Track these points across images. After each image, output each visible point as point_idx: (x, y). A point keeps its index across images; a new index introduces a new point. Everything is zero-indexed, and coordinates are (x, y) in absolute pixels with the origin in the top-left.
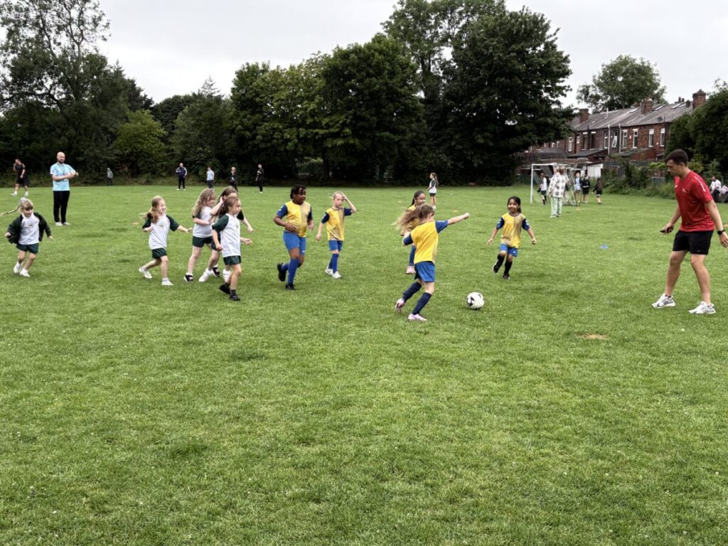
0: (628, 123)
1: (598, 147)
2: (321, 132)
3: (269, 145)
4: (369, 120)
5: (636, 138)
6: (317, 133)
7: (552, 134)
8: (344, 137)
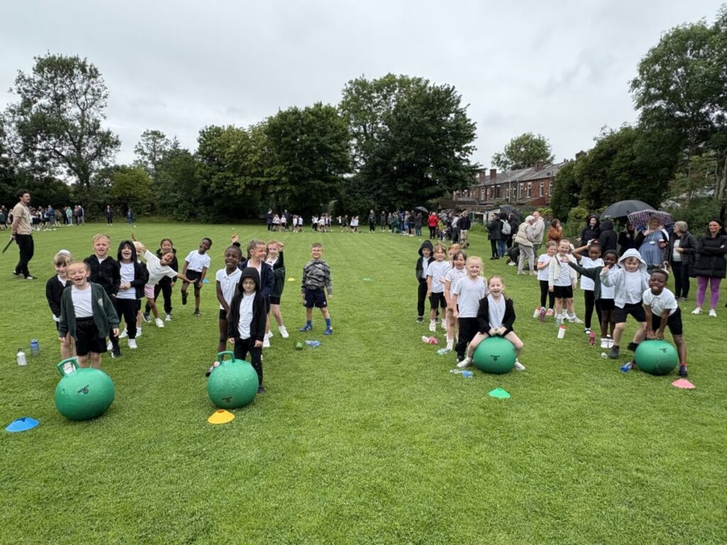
0: (524, 179)
1: (502, 197)
2: (263, 180)
3: (221, 191)
4: (303, 170)
5: (530, 190)
6: (259, 181)
7: (460, 185)
8: (282, 184)
